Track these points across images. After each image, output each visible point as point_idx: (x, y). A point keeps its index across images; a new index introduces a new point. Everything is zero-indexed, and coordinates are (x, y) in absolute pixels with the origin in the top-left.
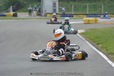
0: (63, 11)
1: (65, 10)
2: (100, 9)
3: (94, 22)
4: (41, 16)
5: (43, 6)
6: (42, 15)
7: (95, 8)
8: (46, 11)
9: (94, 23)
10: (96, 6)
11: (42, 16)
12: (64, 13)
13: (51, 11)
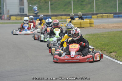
0: (35, 11)
1: (38, 10)
2: (89, 6)
3: (89, 25)
4: (2, 19)
5: (5, 4)
6: (3, 17)
7: (81, 5)
8: (8, 11)
9: (88, 27)
10: (82, 2)
11: (4, 19)
12: (36, 14)
13: (16, 11)
